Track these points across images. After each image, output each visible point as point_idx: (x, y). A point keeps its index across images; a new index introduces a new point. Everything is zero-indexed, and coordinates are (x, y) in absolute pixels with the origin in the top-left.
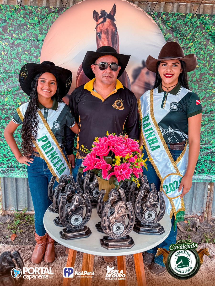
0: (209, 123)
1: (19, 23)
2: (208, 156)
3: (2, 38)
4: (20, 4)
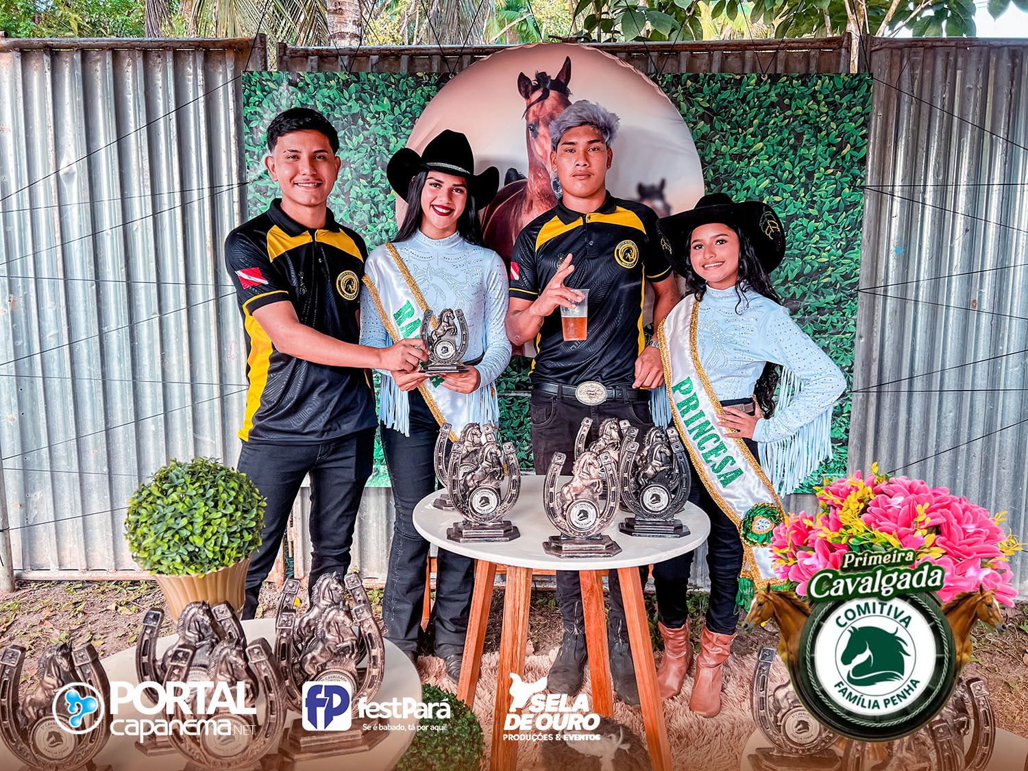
1: (347, 112)
4: (348, 69)
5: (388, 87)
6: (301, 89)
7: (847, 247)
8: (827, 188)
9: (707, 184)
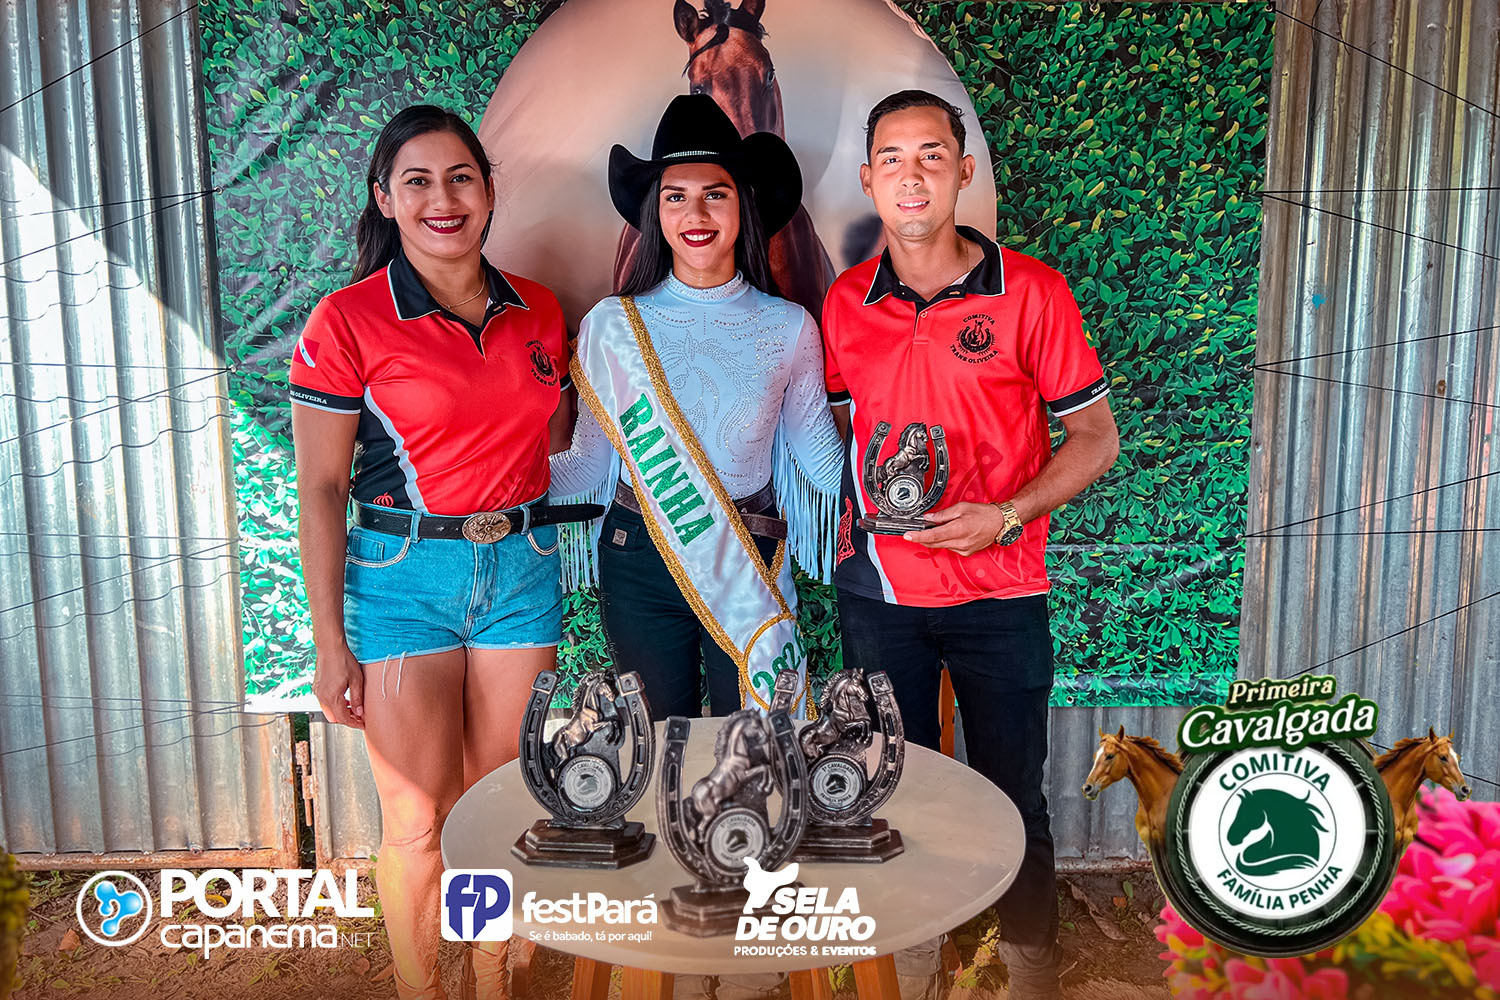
0: (1187, 448)
1: (385, 69)
2: (1190, 590)
3: (316, 132)
5: (454, 25)
6: (304, 28)
7: (1236, 292)
8: (1201, 195)
9: (1001, 189)
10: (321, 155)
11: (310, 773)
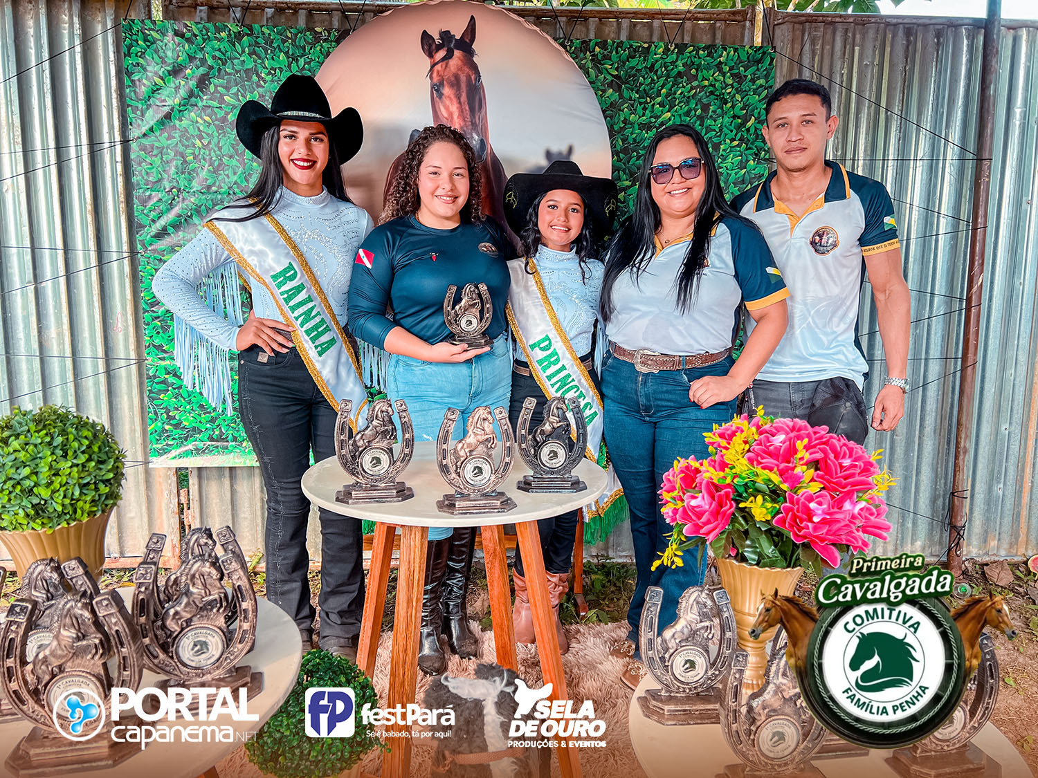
1: (240, 67)
3: (196, 105)
4: (241, 22)
5: (284, 42)
6: (189, 40)
8: (733, 160)
10: (199, 120)
11: (189, 508)
